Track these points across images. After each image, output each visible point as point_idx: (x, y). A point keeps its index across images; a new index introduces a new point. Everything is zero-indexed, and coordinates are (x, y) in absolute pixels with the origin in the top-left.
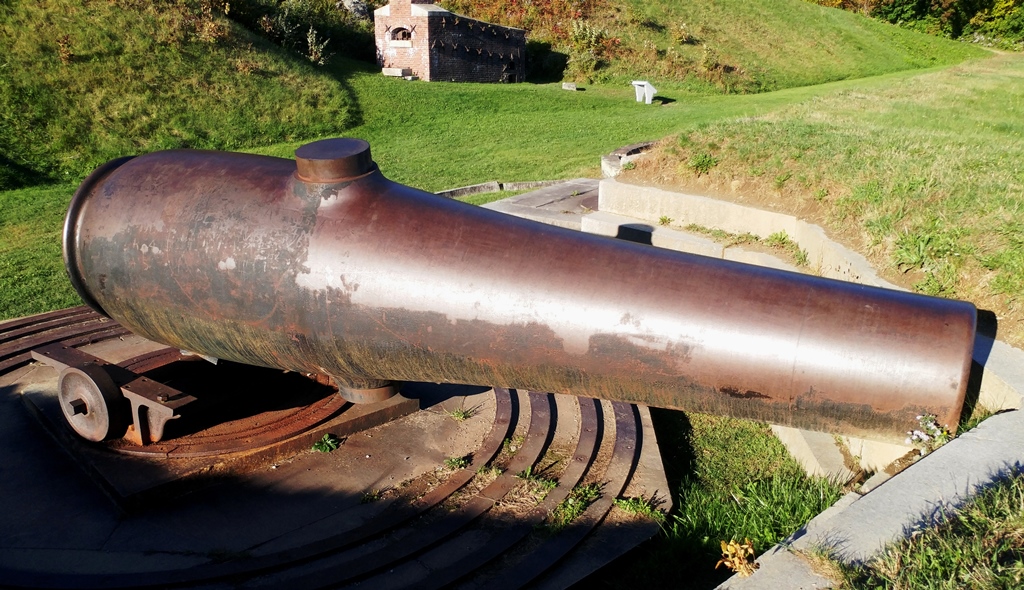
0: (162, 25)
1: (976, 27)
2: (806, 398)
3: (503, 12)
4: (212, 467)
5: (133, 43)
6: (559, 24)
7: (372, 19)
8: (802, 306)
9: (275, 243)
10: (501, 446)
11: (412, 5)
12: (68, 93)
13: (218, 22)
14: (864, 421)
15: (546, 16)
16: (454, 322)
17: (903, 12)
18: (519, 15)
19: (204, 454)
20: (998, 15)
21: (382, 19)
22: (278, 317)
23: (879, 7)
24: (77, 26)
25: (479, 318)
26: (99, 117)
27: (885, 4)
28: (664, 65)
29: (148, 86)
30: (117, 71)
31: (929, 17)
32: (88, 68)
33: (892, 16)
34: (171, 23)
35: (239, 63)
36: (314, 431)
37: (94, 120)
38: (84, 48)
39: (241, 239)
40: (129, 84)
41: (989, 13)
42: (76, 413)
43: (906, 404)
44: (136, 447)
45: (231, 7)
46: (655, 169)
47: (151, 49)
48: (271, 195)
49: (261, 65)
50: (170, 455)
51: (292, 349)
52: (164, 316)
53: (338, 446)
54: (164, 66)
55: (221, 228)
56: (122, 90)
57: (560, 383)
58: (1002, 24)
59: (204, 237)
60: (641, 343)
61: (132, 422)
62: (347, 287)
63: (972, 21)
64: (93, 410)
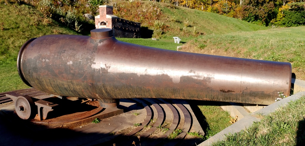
0: (31, 20)
1: (272, 23)
2: (245, 91)
3: (133, 18)
4: (62, 126)
5: (23, 25)
6: (150, 21)
7: (94, 19)
8: (242, 65)
9: (85, 56)
10: (150, 121)
11: (107, 15)
12: (2, 39)
13: (48, 19)
14: (262, 97)
15: (146, 19)
16: (139, 76)
17: (251, 19)
18: (138, 19)
19: (60, 122)
20: (278, 20)
21: (97, 19)
22: (85, 78)
23: (244, 17)
24: (6, 20)
25: (147, 74)
26: (11, 46)
27: (246, 17)
28: (182, 33)
29: (27, 37)
30: (18, 33)
31: (259, 20)
32: (9, 32)
33: (248, 20)
34: (34, 19)
35: (54, 30)
36: (93, 117)
37: (10, 47)
38: (8, 26)
39: (74, 56)
40: (21, 36)
41: (276, 20)
42: (21, 110)
43: (274, 90)
44: (38, 121)
45: (52, 15)
46: (188, 49)
47: (28, 27)
48: (83, 43)
49: (61, 31)
50: (49, 123)
51: (89, 88)
52: (48, 81)
53: (100, 122)
54: (32, 31)
55: (68, 53)
56: (19, 38)
57: (171, 93)
58: (280, 23)
59: (63, 56)
60: (196, 78)
61: (37, 113)
62: (107, 67)
63: (271, 22)
64: (26, 109)
